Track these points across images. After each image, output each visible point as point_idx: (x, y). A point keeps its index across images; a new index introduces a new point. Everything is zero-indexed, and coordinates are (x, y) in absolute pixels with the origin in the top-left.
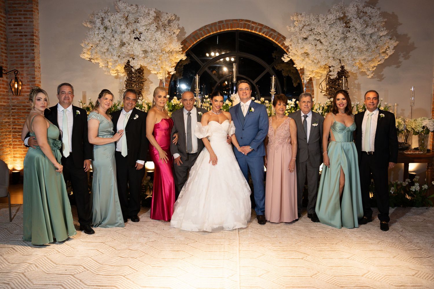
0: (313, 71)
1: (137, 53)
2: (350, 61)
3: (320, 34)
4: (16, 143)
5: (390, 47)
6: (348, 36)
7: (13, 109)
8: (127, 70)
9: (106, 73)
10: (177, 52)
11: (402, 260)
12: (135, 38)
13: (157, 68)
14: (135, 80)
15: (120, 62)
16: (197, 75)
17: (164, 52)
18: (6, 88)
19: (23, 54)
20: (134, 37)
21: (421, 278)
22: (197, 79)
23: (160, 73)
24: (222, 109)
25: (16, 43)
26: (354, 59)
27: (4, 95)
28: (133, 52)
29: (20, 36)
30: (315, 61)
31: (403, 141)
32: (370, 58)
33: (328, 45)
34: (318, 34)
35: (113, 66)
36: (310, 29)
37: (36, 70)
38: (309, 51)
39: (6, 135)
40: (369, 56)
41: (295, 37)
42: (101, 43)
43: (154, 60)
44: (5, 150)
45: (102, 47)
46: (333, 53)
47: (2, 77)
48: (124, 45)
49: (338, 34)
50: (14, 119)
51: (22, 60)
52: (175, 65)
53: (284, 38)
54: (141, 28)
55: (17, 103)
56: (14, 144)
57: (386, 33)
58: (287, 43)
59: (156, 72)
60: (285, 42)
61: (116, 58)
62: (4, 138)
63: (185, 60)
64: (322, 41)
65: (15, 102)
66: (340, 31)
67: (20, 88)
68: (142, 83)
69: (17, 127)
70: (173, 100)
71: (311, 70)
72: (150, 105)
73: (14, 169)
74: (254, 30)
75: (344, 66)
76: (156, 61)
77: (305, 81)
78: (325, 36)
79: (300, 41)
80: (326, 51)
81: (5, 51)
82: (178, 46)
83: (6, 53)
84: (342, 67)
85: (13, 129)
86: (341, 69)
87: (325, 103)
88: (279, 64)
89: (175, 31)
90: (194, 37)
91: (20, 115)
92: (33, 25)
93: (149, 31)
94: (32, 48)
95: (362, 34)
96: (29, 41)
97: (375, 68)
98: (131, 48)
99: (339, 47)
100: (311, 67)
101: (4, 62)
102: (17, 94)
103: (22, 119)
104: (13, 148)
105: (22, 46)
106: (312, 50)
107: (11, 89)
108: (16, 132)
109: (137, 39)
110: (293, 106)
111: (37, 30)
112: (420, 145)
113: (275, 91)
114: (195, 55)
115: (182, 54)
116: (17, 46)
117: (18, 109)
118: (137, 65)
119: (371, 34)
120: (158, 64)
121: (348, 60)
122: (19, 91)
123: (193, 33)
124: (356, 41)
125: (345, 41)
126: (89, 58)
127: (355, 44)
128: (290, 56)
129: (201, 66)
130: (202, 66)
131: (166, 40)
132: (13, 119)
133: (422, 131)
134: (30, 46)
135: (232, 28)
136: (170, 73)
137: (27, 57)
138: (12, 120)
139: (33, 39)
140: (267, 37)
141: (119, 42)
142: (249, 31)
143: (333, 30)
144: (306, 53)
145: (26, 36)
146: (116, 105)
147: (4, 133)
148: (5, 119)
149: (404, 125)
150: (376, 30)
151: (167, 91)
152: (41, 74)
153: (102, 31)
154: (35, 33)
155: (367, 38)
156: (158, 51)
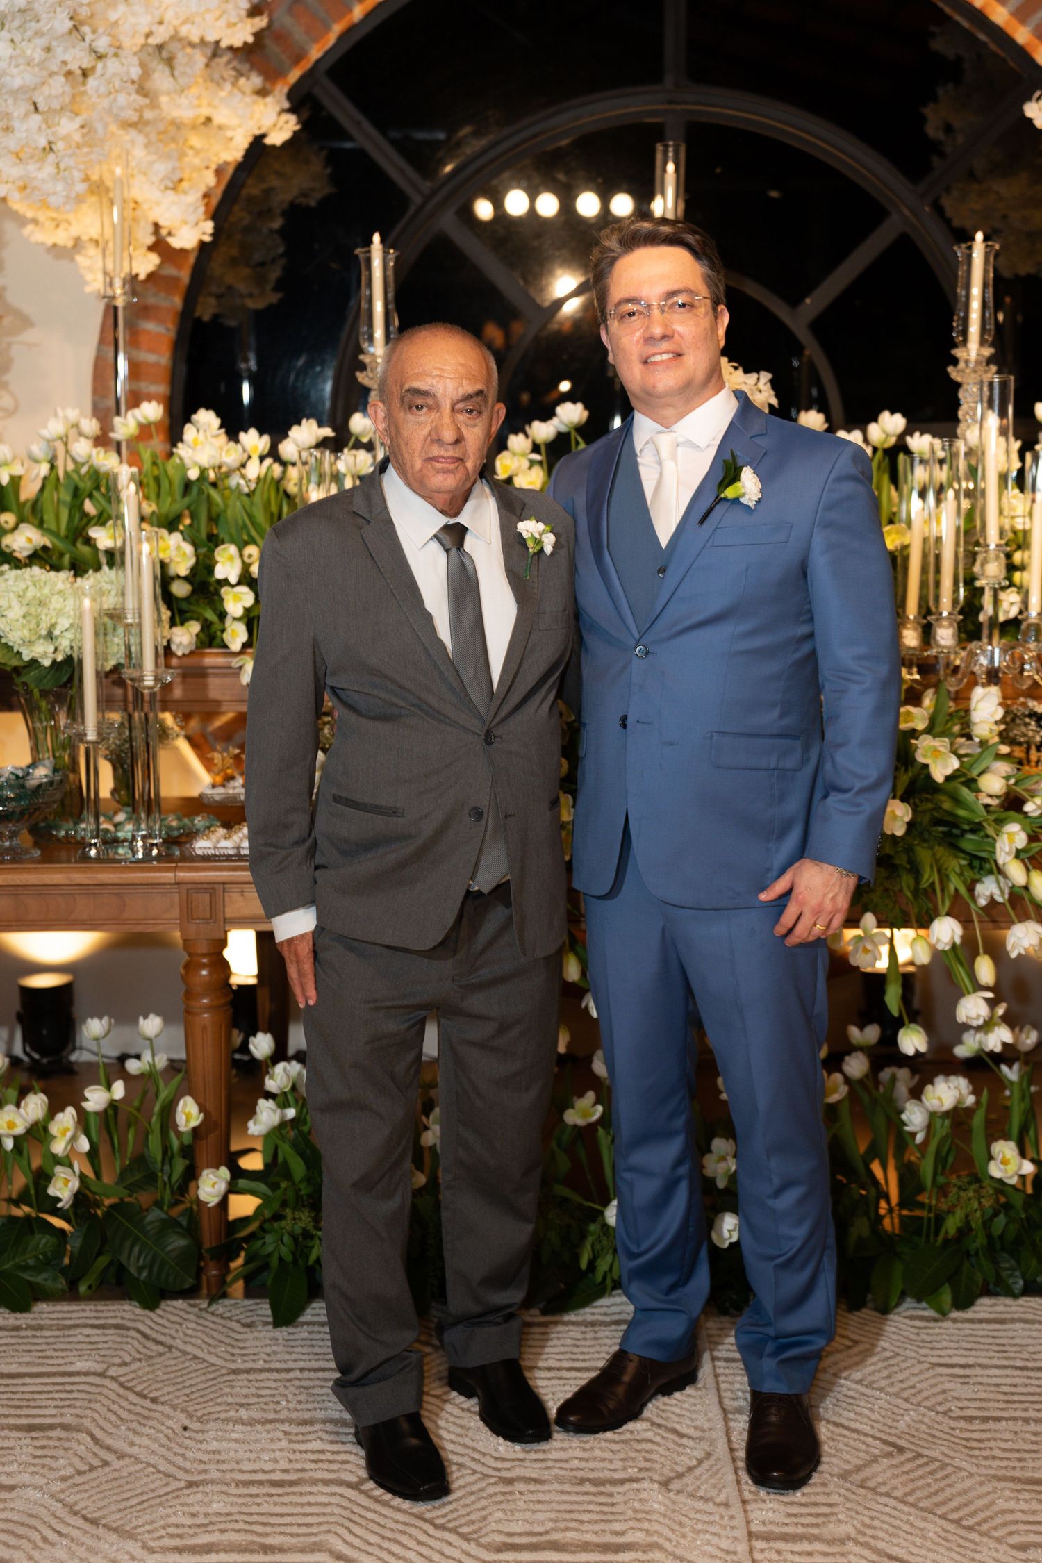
16: (376, 238)
22: (377, 263)
23: (97, 242)
43: (25, 107)
52: (210, 179)
59: (62, 237)
63: (288, 144)
70: (189, 432)
72: (5, 480)
76: (36, 119)
114: (359, 116)
115: (262, 93)
120: (59, 146)
129: (404, 200)
130: (419, 198)
136: (176, 243)
151: (162, 389)
156: (43, 25)
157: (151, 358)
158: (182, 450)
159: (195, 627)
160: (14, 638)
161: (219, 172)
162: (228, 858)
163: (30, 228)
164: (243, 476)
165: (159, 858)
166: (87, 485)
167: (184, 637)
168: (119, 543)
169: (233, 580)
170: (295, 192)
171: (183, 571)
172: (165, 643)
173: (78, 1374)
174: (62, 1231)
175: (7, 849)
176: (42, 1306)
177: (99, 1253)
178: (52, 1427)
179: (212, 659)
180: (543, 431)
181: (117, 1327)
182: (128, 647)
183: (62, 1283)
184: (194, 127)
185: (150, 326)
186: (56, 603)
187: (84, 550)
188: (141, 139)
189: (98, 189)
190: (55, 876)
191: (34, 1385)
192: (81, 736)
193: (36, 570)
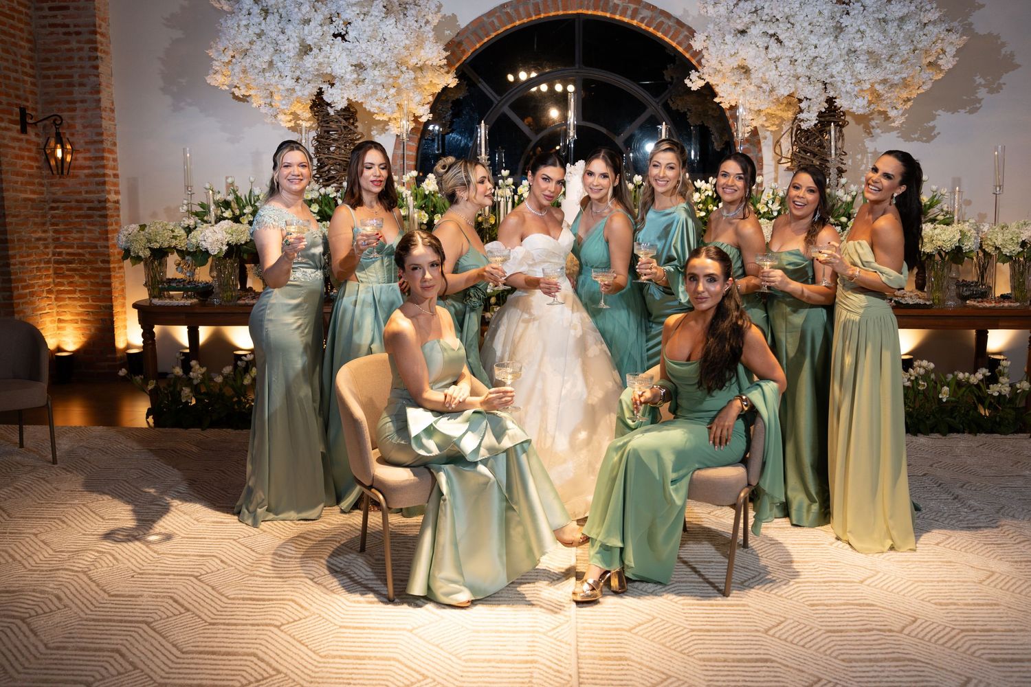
0: (760, 111)
1: (339, 71)
2: (849, 86)
3: (777, 20)
4: (62, 288)
5: (948, 50)
6: (843, 25)
7: (52, 208)
8: (317, 112)
10: (434, 68)
11: (959, 548)
12: (335, 36)
13: (389, 107)
14: (336, 136)
15: (300, 94)
16: (483, 122)
17: (404, 69)
18: (36, 160)
19: (72, 76)
20: (332, 32)
21: (998, 587)
22: (483, 131)
23: (395, 119)
25: (56, 51)
26: (859, 81)
27: (30, 175)
28: (330, 69)
29: (65, 34)
30: (763, 85)
31: (976, 279)
32: (896, 79)
33: (795, 46)
34: (771, 21)
35: (284, 102)
36: (754, 10)
37: (104, 114)
38: (750, 64)
39: (39, 269)
40: (896, 73)
41: (717, 28)
42: (254, 47)
43: (381, 87)
44: (37, 303)
45: (257, 57)
46: (808, 68)
47: (26, 133)
48: (308, 52)
49: (820, 20)
50: (56, 231)
51: (71, 93)
52: (431, 99)
53: (692, 33)
54: (348, 11)
55: (63, 193)
56: (57, 291)
57: (937, 15)
58: (697, 44)
59: (385, 118)
60: (692, 43)
61: (289, 83)
62: (35, 278)
63: (455, 87)
64: (780, 38)
65: (58, 191)
66: (826, 13)
67: (69, 158)
69: (64, 250)
70: (427, 181)
71: (754, 107)
73: (59, 349)
74: (618, 12)
75: (835, 98)
76: (384, 90)
77: (740, 135)
78: (789, 25)
79: (729, 38)
80: (791, 61)
81: (30, 71)
82: (435, 54)
83: (34, 77)
84: (830, 101)
85: (54, 255)
86: (826, 105)
88: (680, 96)
89: (430, 18)
90: (475, 33)
91: (70, 223)
92: (95, 9)
93: (368, 18)
94: (94, 63)
95: (879, 19)
96: (87, 46)
97: (910, 104)
98: (326, 59)
99: (821, 51)
100: (754, 101)
101: (30, 96)
102: (62, 173)
103: (74, 231)
104: (56, 299)
105: (71, 58)
106: (757, 60)
107: (48, 161)
108: (62, 263)
109: (340, 38)
110: (710, 194)
111: (104, 20)
112: (1013, 288)
114: (478, 77)
115: (448, 72)
116: (57, 59)
117: (65, 209)
118: (340, 98)
119: (902, 19)
120: (389, 97)
121: (844, 82)
122: (66, 165)
123: (472, 22)
124: (863, 37)
125: (836, 37)
126: (228, 86)
127: (861, 43)
128: (705, 77)
129: (492, 102)
130: (496, 102)
131: (407, 38)
132: (54, 232)
133: (1019, 253)
134: (90, 58)
135: (565, 10)
136: (420, 120)
137: (82, 85)
138: (50, 234)
139: (95, 42)
140: (651, 30)
141: (298, 45)
142: (608, 15)
143: (808, 9)
144: (743, 68)
145: (78, 33)
147: (34, 264)
148: (35, 232)
149: (976, 238)
150: (913, 8)
151: (413, 163)
152: (115, 125)
153: (256, 19)
154: (100, 27)
155: (892, 28)
156: (389, 66)
157: (411, 153)
158: (424, 185)
161: (434, 96)
170: (457, 98)
171: (425, 222)
185: (410, 143)
188: (413, 91)
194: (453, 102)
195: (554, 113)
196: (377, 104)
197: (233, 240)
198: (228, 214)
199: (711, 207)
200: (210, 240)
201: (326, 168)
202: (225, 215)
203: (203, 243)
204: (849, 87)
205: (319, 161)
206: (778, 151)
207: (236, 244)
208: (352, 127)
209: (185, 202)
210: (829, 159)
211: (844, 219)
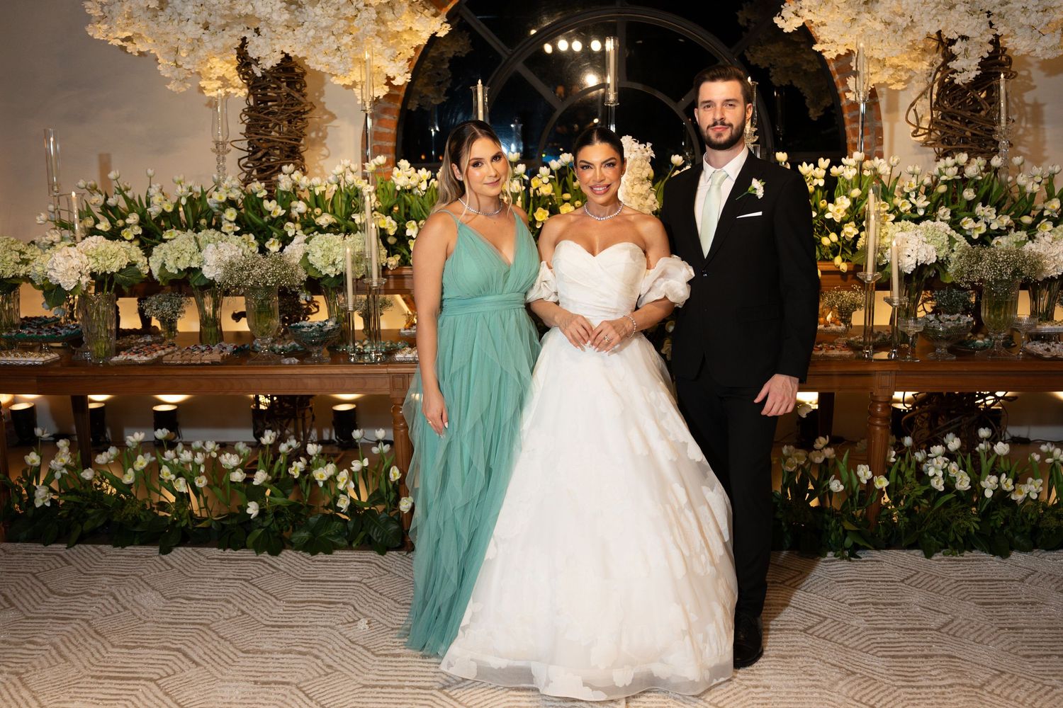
0: (885, 60)
1: (263, 9)
8: (247, 73)
9: (172, 87)
13: (339, 63)
14: (275, 109)
15: (210, 46)
17: (361, 5)
22: (480, 93)
24: (568, 201)
26: (1045, 11)
28: (250, 7)
30: (899, 20)
35: (188, 59)
43: (327, 33)
52: (412, 53)
59: (348, 82)
61: (193, 30)
63: (446, 35)
68: (302, 119)
70: (397, 170)
71: (878, 54)
72: (317, 194)
76: (333, 38)
77: (862, 95)
84: (995, 42)
86: (990, 48)
87: (936, 171)
88: (761, 46)
100: (879, 46)
113: (755, 134)
114: (480, 22)
115: (435, 15)
118: (269, 52)
120: (343, 48)
128: (805, 12)
129: (499, 58)
130: (506, 57)
136: (395, 83)
146: (208, 195)
151: (391, 144)
157: (387, 131)
158: (393, 177)
159: (398, 257)
160: (318, 265)
161: (416, 49)
162: (410, 362)
163: (334, 78)
164: (419, 189)
165: (381, 362)
166: (353, 194)
167: (394, 261)
168: (363, 221)
169: (414, 236)
170: (453, 53)
171: (392, 232)
172: (384, 265)
173: (350, 581)
174: (346, 520)
175: (316, 359)
176: (337, 552)
177: (361, 530)
178: (339, 603)
179: (406, 271)
180: (555, 164)
181: (367, 562)
182: (367, 267)
183: (346, 543)
184: (405, 31)
185: (387, 117)
186: (336, 249)
187: (350, 223)
188: (380, 40)
189: (362, 62)
190: (336, 370)
191: (333, 585)
192: (346, 309)
193: (328, 235)
194: (451, 61)
195: (591, 80)
196: (324, 59)
197: (99, 267)
198: (104, 225)
199: (823, 204)
200: (61, 269)
201: (259, 154)
202: (99, 227)
203: (52, 273)
204: (1034, 19)
205: (249, 143)
206: (912, 118)
207: (104, 274)
208: (297, 95)
209: (51, 207)
210: (997, 128)
211: (1027, 220)
